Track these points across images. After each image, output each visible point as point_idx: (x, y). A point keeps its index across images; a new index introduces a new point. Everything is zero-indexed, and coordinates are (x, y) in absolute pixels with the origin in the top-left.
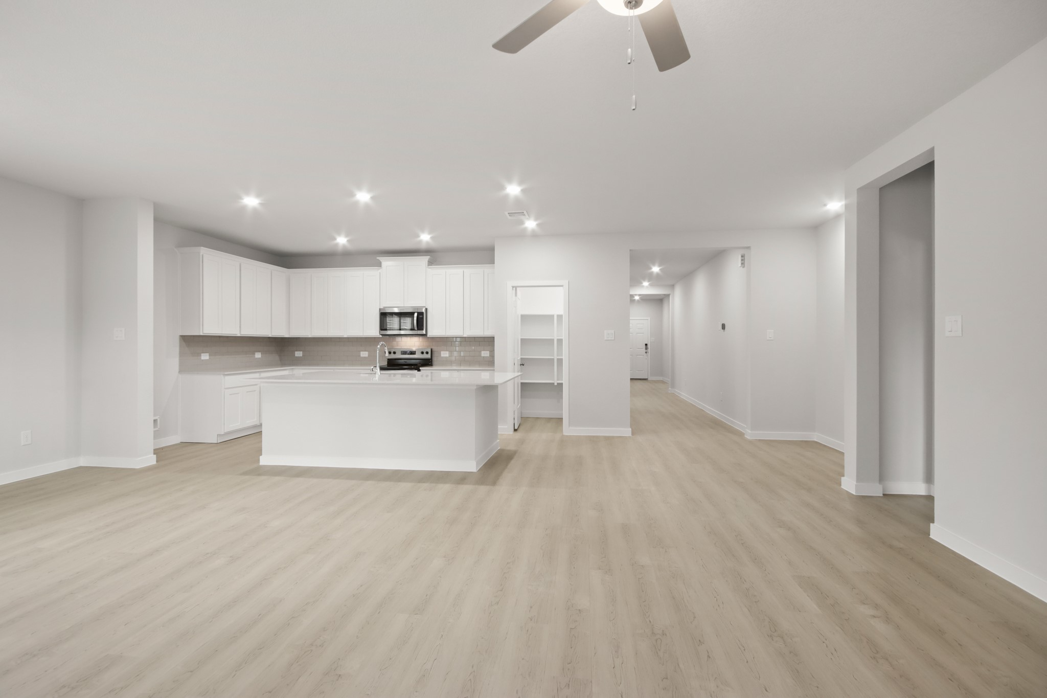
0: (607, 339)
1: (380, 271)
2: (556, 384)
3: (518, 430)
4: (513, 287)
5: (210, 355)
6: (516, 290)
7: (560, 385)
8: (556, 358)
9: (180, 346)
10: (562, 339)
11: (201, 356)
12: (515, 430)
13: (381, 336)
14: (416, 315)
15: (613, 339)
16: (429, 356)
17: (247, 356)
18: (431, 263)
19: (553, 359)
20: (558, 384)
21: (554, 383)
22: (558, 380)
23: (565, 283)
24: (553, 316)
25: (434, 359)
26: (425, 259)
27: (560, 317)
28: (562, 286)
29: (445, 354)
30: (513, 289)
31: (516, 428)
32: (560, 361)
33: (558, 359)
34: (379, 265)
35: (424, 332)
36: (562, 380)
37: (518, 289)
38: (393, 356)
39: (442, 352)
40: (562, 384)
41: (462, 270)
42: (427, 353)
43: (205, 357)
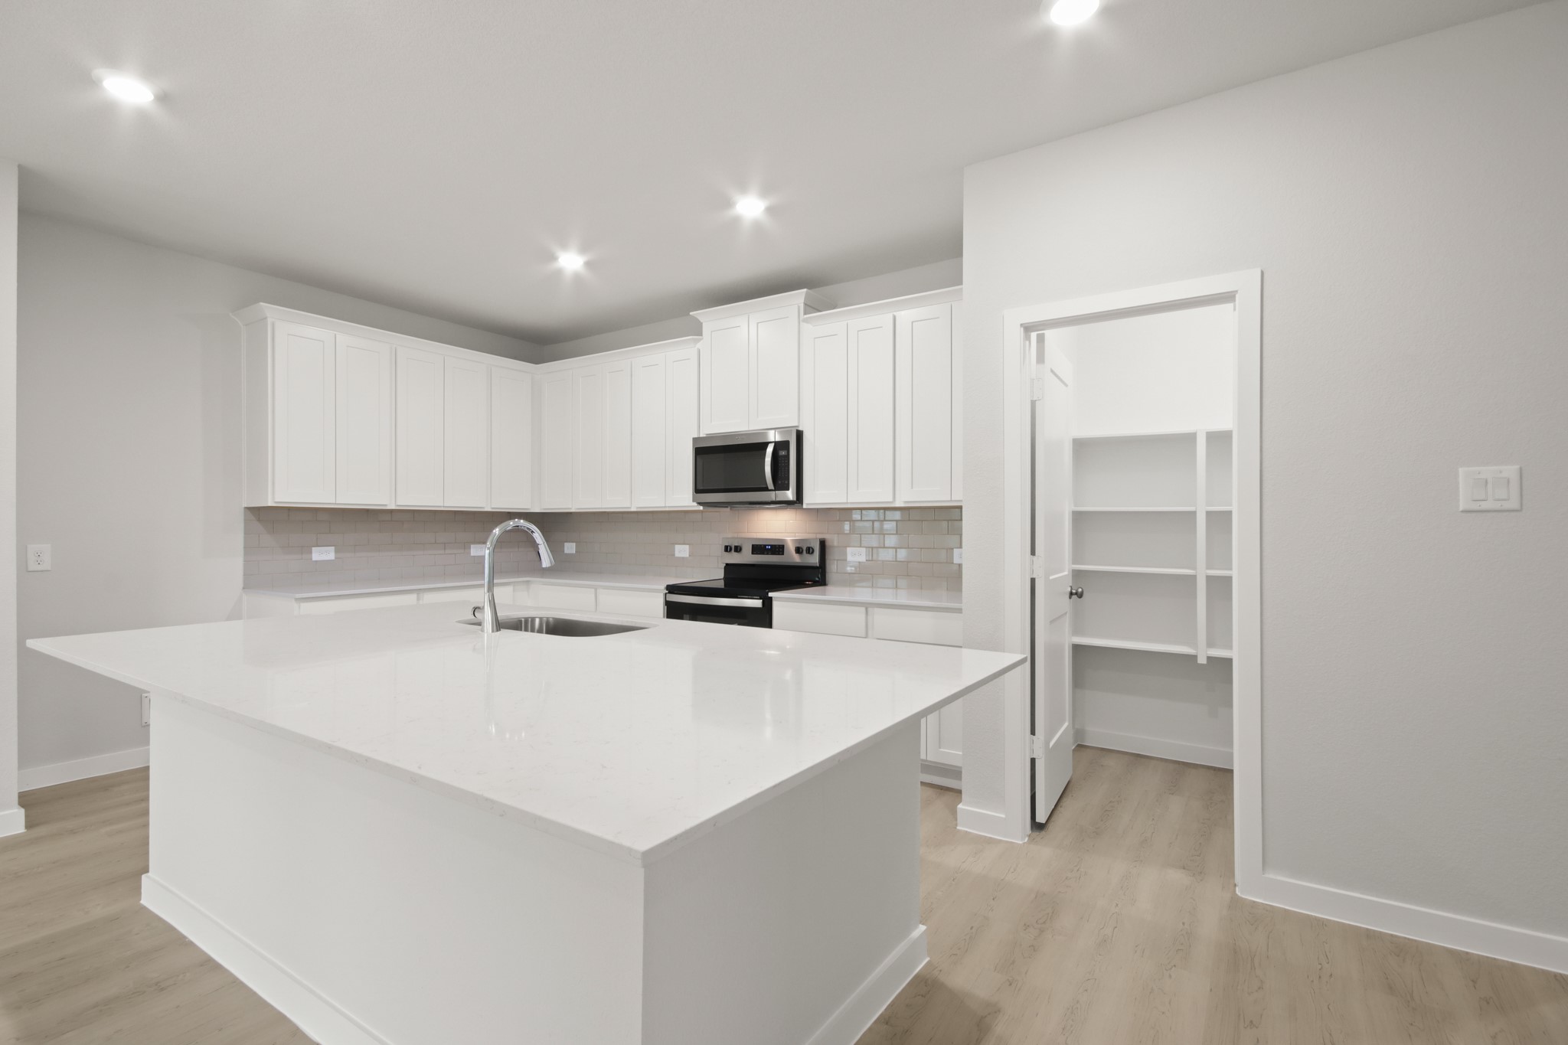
0: (1475, 506)
1: (699, 345)
2: (1202, 660)
3: (1051, 826)
4: (1028, 328)
5: (336, 552)
6: (1041, 339)
7: (1224, 666)
8: (1202, 573)
9: (247, 532)
10: (1230, 513)
11: (311, 552)
12: (1037, 826)
13: (701, 508)
14: (770, 449)
15: (1514, 504)
16: (814, 560)
17: (447, 551)
18: (811, 307)
19: (1194, 578)
20: (1209, 658)
21: (1195, 657)
22: (1210, 644)
23: (1245, 282)
24: (1190, 438)
25: (832, 567)
26: (798, 298)
27: (1220, 440)
28: (1228, 297)
29: (855, 556)
30: (1028, 338)
31: (1041, 818)
32: (1221, 587)
33: (1210, 579)
34: (697, 330)
35: (790, 494)
36: (1230, 647)
37: (1050, 334)
38: (735, 558)
39: (849, 550)
40: (1228, 662)
41: (890, 316)
42: (810, 551)
43: (323, 554)
